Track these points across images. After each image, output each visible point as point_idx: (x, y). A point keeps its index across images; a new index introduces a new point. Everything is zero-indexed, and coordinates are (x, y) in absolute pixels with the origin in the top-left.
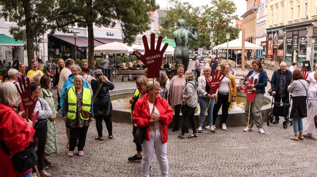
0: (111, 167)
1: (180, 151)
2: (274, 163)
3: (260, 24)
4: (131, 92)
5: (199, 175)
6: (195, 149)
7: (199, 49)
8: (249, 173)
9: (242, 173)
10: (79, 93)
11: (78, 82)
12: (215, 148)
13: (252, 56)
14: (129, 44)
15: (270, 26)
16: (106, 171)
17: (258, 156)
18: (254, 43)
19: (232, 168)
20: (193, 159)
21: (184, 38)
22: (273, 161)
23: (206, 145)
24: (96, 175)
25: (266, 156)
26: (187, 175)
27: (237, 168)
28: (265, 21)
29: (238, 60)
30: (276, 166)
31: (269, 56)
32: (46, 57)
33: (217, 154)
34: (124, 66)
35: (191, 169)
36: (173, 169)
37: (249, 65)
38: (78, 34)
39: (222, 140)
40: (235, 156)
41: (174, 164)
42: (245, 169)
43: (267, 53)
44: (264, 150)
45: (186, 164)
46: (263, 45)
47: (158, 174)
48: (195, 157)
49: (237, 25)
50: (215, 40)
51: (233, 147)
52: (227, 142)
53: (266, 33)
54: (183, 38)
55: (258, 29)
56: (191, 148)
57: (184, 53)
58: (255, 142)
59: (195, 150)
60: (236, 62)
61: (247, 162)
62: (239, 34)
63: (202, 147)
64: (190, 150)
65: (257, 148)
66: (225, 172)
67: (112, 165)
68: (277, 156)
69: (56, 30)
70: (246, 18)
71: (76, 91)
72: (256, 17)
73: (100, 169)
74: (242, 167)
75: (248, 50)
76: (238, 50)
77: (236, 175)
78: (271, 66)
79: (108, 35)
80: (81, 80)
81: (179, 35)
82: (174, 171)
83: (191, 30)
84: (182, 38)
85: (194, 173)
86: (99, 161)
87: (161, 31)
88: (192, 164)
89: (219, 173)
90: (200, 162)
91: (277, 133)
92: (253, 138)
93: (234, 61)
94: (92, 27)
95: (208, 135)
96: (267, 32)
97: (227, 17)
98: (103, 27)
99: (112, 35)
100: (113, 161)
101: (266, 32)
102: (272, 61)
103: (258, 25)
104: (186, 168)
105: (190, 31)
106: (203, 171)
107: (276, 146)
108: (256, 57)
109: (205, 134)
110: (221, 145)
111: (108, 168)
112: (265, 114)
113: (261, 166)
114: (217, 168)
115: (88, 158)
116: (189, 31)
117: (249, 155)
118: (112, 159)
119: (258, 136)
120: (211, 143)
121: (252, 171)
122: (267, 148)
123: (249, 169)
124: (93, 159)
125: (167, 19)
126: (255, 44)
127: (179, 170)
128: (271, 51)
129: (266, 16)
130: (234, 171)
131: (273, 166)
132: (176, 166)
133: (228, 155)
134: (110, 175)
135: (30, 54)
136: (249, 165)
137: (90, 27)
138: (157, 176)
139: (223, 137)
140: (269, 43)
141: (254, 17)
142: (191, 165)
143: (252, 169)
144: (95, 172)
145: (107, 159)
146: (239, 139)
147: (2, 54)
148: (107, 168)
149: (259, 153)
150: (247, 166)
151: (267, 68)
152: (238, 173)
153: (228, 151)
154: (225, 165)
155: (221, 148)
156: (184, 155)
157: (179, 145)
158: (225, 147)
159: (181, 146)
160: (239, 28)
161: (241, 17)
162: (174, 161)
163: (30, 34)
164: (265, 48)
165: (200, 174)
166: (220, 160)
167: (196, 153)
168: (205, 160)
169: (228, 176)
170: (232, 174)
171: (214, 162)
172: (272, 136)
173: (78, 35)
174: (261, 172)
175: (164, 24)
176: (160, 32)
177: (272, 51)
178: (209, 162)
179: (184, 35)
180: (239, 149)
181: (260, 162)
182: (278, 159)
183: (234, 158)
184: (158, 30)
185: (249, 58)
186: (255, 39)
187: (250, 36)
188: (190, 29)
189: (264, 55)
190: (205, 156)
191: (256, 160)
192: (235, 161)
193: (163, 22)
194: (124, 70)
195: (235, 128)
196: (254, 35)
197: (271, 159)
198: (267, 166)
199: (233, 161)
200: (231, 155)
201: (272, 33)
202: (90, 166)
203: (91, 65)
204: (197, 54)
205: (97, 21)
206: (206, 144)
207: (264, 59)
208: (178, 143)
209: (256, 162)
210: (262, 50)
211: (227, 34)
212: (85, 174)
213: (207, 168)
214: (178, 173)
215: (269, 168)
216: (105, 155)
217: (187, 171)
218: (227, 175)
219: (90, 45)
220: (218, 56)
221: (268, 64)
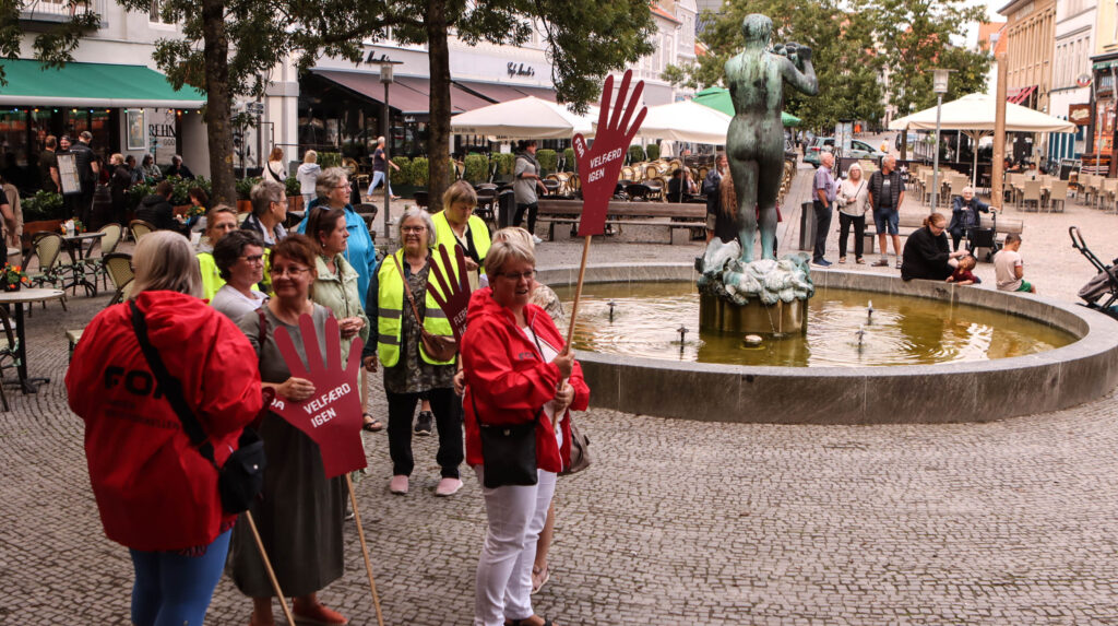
0: (454, 561)
1: (720, 512)
2: (1077, 575)
3: (1068, 41)
4: (570, 282)
5: (777, 611)
6: (778, 505)
7: (839, 127)
8: (976, 610)
9: (949, 611)
10: (415, 270)
11: (412, 232)
12: (855, 505)
13: (1036, 159)
14: (577, 106)
15: (1106, 47)
16: (432, 577)
17: (1018, 543)
18: (1042, 111)
19: (910, 588)
20: (764, 544)
21: (764, 86)
22: (1075, 568)
23: (823, 493)
24: (392, 591)
25: (1051, 545)
26: (734, 606)
27: (932, 588)
28: (1088, 28)
29: (981, 170)
30: (1085, 589)
31: (1098, 160)
32: (289, 148)
33: (860, 528)
34: (563, 183)
35: (752, 585)
36: (684, 579)
37: (1019, 191)
38: (395, 66)
39: (887, 473)
40: (926, 541)
41: (691, 562)
42: (961, 594)
43: (1091, 146)
44: (1046, 520)
45: (735, 564)
46: (1076, 119)
47: (623, 597)
48: (773, 536)
49: (982, 43)
50: (899, 97)
51: (926, 502)
52: (904, 481)
53: (1090, 73)
54: (761, 84)
55: (1059, 57)
56: (764, 499)
57: (764, 140)
58: (1011, 488)
59: (775, 509)
60: (972, 178)
61: (972, 568)
62: (987, 75)
63: (806, 499)
64: (760, 510)
65: (1018, 510)
66: (882, 603)
67: (456, 554)
68: (1095, 546)
69: (321, 50)
70: (1018, 18)
71: (407, 266)
72: (1055, 13)
73: (412, 569)
74: (950, 587)
75: (1021, 135)
76: (982, 133)
77: (922, 616)
78: (1102, 198)
79: (511, 72)
80: (423, 225)
81: (747, 74)
82: (687, 589)
83: (794, 55)
84: (757, 84)
85: (761, 600)
86: (412, 535)
87: (701, 60)
88: (758, 563)
89: (858, 607)
90: (790, 559)
91: (1103, 453)
92: (1007, 470)
93: (963, 175)
94: (446, 44)
95: (833, 452)
96: (1094, 70)
97: (945, 13)
98: (484, 44)
99: (528, 73)
100: (465, 539)
101: (1088, 69)
102: (1107, 176)
103: (1061, 42)
104: (734, 580)
105: (789, 58)
106: (798, 596)
107: (1095, 507)
108: (1050, 163)
109: (824, 447)
110: (879, 493)
111: (442, 565)
112: (1059, 381)
113: (1027, 585)
114: (853, 583)
115: (375, 522)
116: (785, 58)
117: (981, 538)
118: (461, 530)
119: (1026, 464)
120: (844, 486)
121: (987, 605)
122: (1059, 511)
123: (976, 595)
124: (392, 527)
125: (725, 19)
126: (1048, 112)
127: (704, 587)
128: (1105, 139)
129: (1094, 8)
130: (919, 600)
131: (1072, 590)
132: (695, 568)
133: (902, 535)
134: (443, 594)
135: (218, 135)
136: (980, 579)
137: (438, 44)
138: (620, 604)
139: (891, 462)
140: (1101, 109)
141: (1049, 13)
142: (753, 568)
143: (989, 596)
144: (390, 581)
145: (444, 532)
146: (953, 472)
147: (140, 136)
148: (436, 565)
149: (1022, 531)
150: (971, 582)
151: (1087, 204)
152: (930, 608)
153: (904, 518)
154: (884, 573)
155: (878, 503)
156: (731, 528)
157: (722, 486)
158: (892, 501)
159: (726, 490)
160: (992, 53)
161: (999, 12)
162: (692, 552)
163: (216, 64)
164: (1085, 128)
165: (782, 608)
166: (866, 553)
167: (779, 523)
168: (811, 549)
169: (893, 620)
170: (909, 613)
171: (845, 559)
172: (1082, 466)
173: (397, 70)
174: (1021, 610)
175: (713, 35)
176: (698, 65)
177: (1111, 139)
178: (826, 560)
179: (765, 73)
180: (949, 513)
181: (1024, 569)
182: (1096, 559)
183: (923, 546)
184: (695, 56)
185: (1023, 163)
186: (1048, 95)
187: (1030, 84)
188: (790, 51)
189: (1078, 156)
190: (814, 534)
191: (1007, 560)
192: (924, 561)
193: (712, 28)
194: (562, 197)
195: (940, 429)
196: (1046, 80)
197: (1069, 558)
198: (1048, 587)
199: (918, 561)
200: (913, 535)
201: (1113, 73)
202: (376, 554)
203: (438, 178)
204: (833, 146)
205: (463, 21)
206: (822, 488)
207: (1077, 169)
208: (716, 479)
209: (1007, 567)
210: (1071, 136)
211: (939, 74)
212: (352, 583)
213: (814, 583)
214: (699, 599)
215: (1058, 594)
216: (439, 515)
217: (735, 591)
218: (886, 618)
219: (435, 108)
220: (910, 156)
221: (1093, 189)
